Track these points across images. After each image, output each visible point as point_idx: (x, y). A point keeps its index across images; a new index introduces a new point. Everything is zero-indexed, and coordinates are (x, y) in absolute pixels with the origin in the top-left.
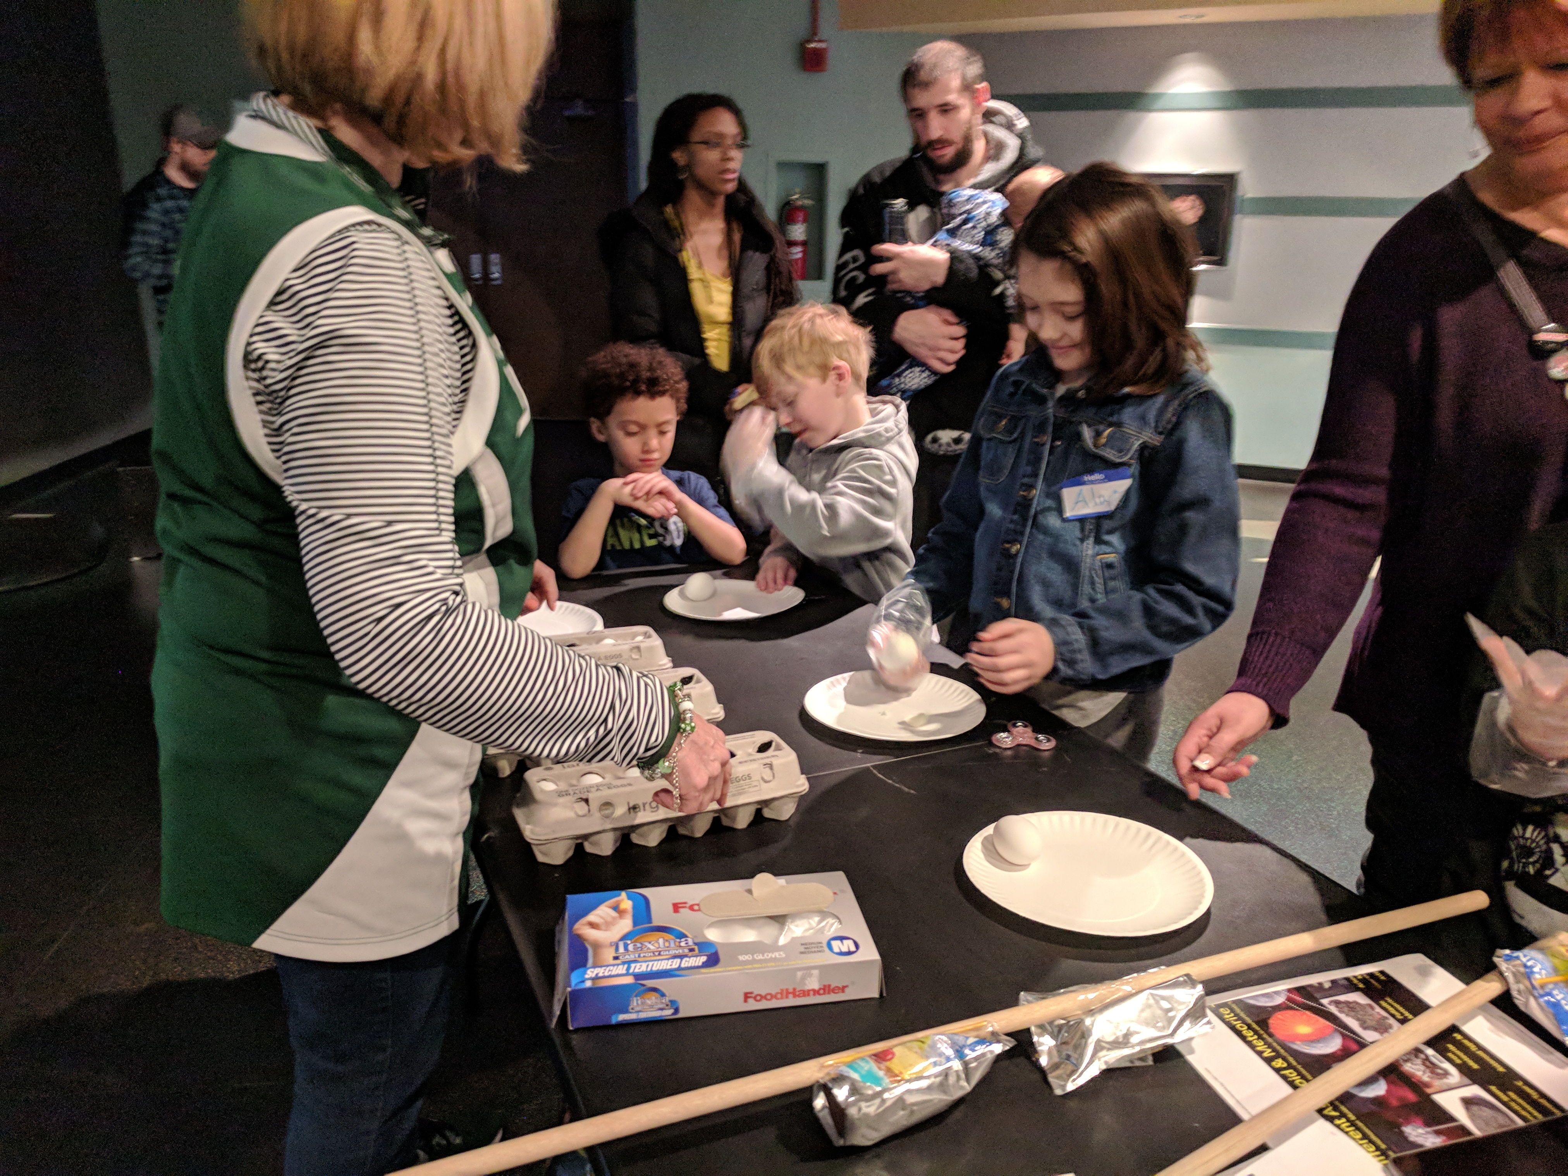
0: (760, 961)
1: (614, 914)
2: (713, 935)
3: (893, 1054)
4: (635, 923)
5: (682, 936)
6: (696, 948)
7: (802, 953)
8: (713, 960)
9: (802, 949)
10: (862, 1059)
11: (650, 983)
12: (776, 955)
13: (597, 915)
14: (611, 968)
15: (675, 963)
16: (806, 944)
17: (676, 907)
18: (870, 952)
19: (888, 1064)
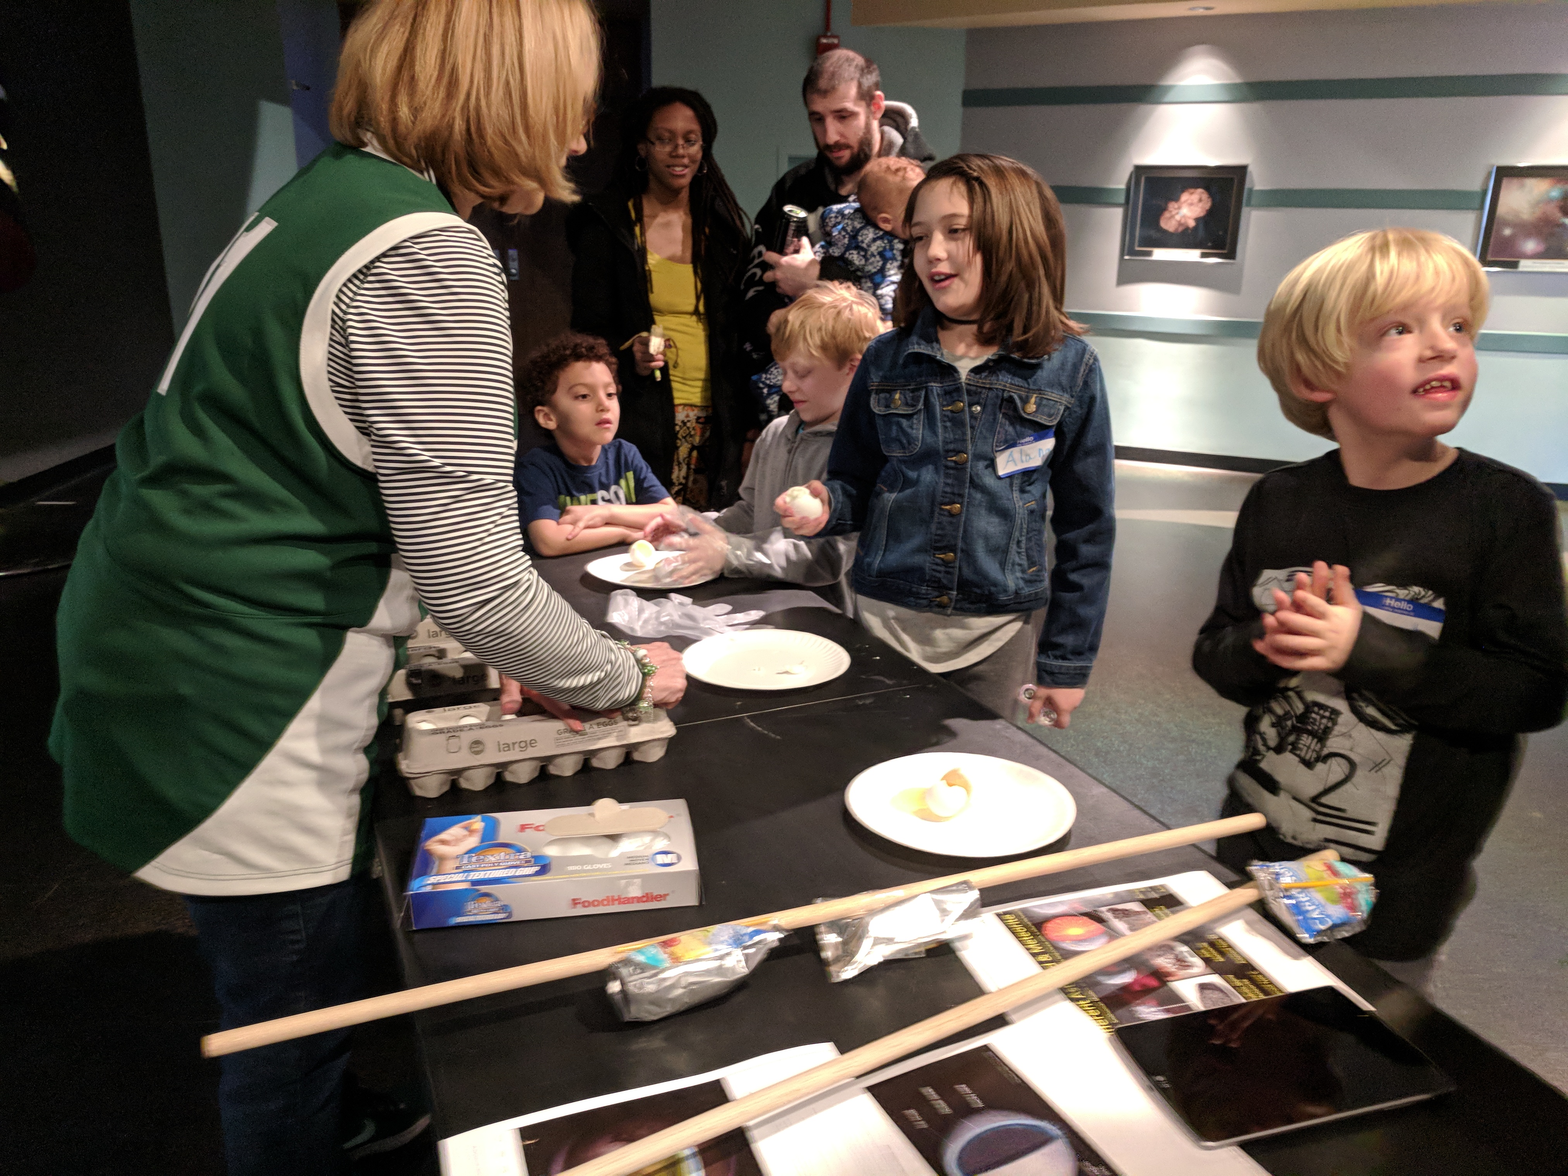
0: (588, 871)
1: (465, 832)
2: (552, 851)
3: (680, 941)
4: (482, 841)
5: (520, 851)
6: (533, 860)
7: (627, 864)
8: (544, 870)
9: (628, 861)
10: (652, 945)
11: (484, 888)
12: (604, 866)
13: (451, 834)
14: (453, 875)
15: (511, 872)
16: (632, 857)
17: (523, 828)
18: (689, 863)
19: (672, 949)
